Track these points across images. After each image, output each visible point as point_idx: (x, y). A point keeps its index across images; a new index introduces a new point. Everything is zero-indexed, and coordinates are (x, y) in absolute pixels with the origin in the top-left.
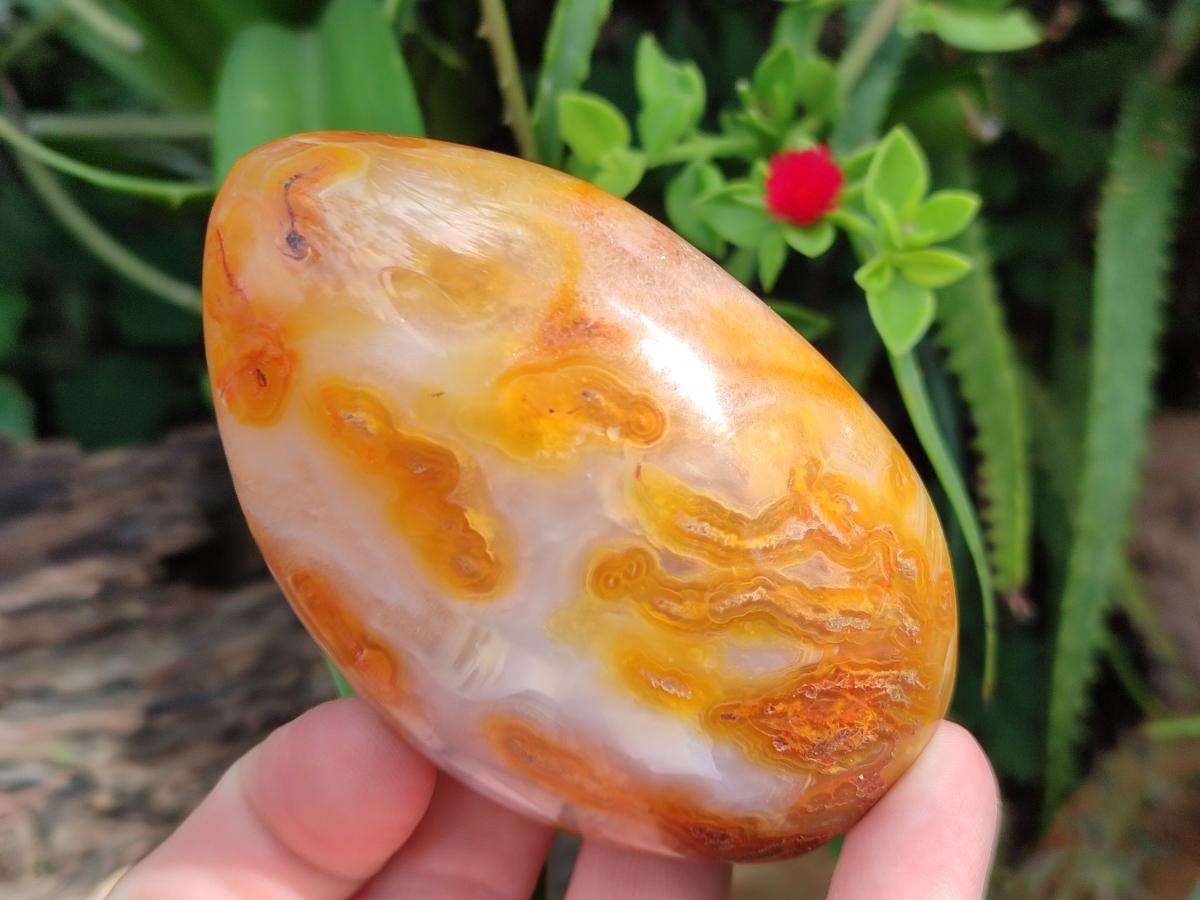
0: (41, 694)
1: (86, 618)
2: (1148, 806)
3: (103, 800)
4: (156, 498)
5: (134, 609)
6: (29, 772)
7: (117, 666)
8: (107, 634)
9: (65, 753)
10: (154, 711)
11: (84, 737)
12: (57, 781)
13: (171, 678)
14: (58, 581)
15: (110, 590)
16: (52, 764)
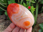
4: (4, 17)
11: (2, 25)
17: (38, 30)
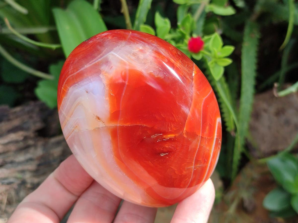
0: (12, 162)
1: (21, 144)
2: (253, 179)
3: (29, 186)
4: (31, 117)
5: (31, 142)
6: (12, 180)
7: (28, 156)
8: (25, 148)
9: (19, 175)
10: (39, 165)
11: (23, 172)
12: (19, 182)
13: (42, 157)
14: (13, 136)
15: (26, 138)
16: (16, 178)
17: (262, 200)
